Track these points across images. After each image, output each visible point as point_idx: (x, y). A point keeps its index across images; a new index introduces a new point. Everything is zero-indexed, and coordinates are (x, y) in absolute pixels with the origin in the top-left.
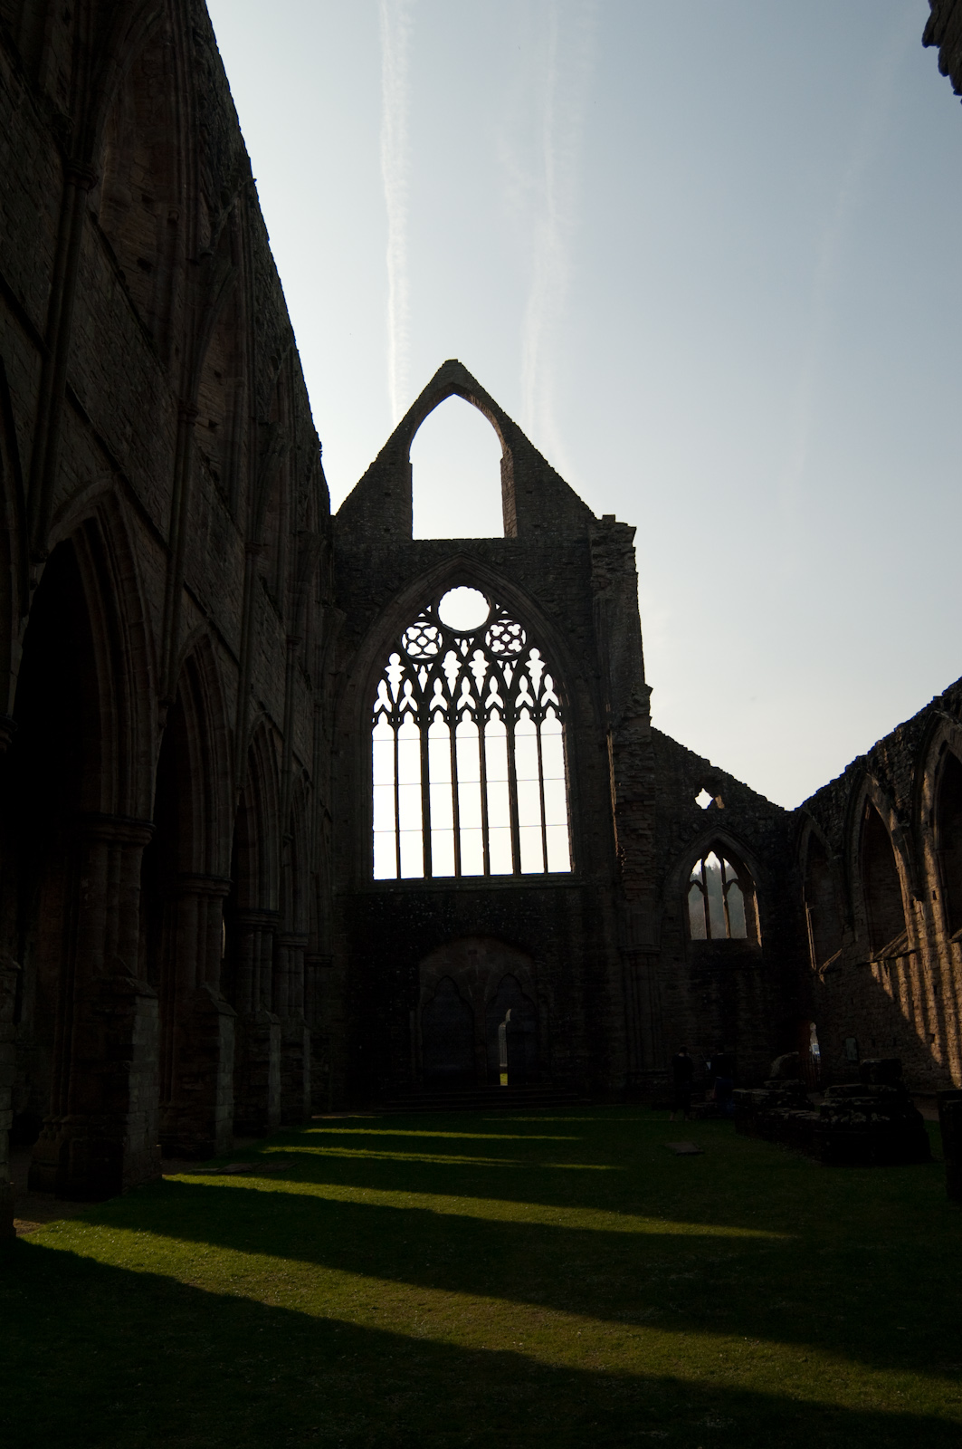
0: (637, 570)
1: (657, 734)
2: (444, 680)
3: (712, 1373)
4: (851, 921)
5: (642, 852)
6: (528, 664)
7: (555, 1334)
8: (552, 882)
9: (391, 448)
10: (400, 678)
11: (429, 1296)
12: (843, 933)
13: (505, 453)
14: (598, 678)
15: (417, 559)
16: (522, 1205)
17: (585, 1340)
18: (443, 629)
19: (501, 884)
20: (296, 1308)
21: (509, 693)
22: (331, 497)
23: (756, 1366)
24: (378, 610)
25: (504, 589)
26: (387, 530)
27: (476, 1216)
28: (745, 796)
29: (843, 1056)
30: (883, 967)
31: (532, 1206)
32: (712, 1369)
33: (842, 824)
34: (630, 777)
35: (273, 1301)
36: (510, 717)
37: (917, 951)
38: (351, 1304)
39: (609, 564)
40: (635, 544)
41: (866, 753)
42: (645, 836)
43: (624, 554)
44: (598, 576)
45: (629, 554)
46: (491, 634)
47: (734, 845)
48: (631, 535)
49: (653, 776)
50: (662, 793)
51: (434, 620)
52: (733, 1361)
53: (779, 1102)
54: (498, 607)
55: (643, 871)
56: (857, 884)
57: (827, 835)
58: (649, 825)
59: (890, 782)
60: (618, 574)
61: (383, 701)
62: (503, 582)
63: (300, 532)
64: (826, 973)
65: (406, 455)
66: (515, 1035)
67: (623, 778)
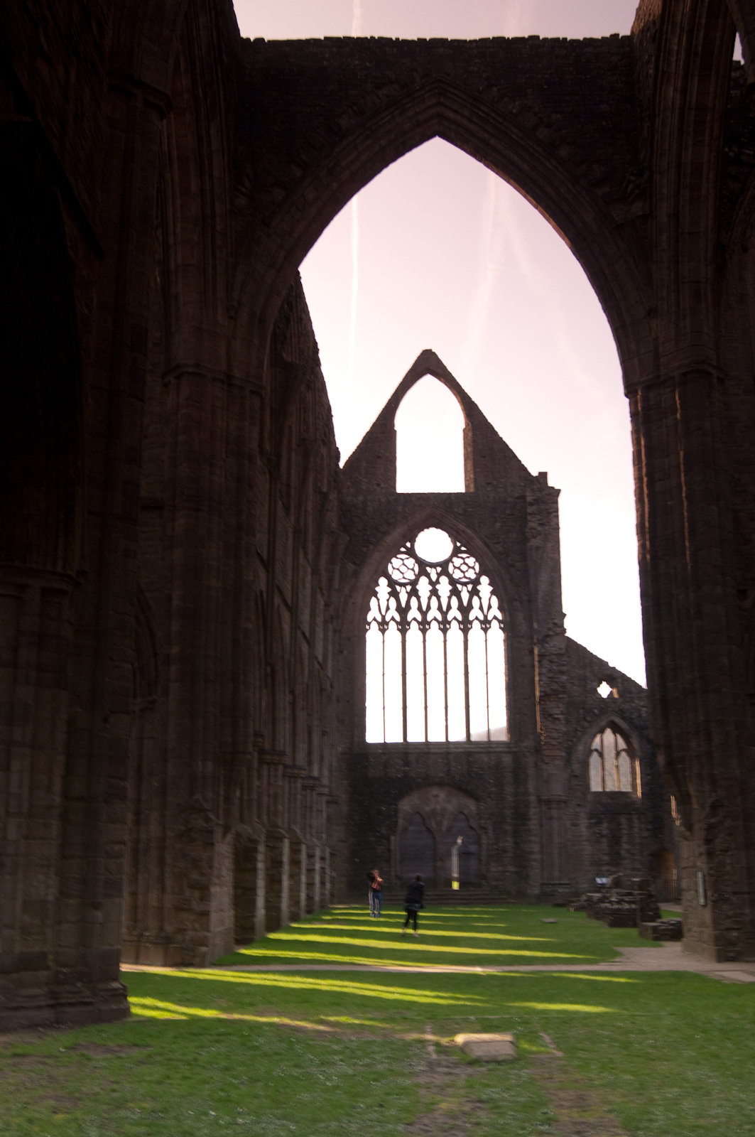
1: (570, 642)
2: (418, 598)
5: (556, 730)
6: (479, 588)
8: (491, 747)
9: (381, 420)
10: (388, 596)
13: (467, 425)
14: (530, 601)
18: (419, 561)
19: (456, 748)
21: (465, 610)
24: (371, 547)
25: (463, 532)
26: (378, 485)
28: (633, 689)
34: (549, 677)
36: (465, 626)
39: (539, 520)
42: (558, 719)
43: (551, 513)
44: (532, 529)
45: (555, 514)
46: (453, 565)
47: (624, 725)
48: (556, 500)
50: (573, 686)
51: (411, 553)
54: (458, 544)
55: (556, 744)
58: (561, 711)
60: (546, 528)
61: (373, 614)
62: (462, 527)
65: (392, 425)
66: (464, 855)
67: (544, 678)
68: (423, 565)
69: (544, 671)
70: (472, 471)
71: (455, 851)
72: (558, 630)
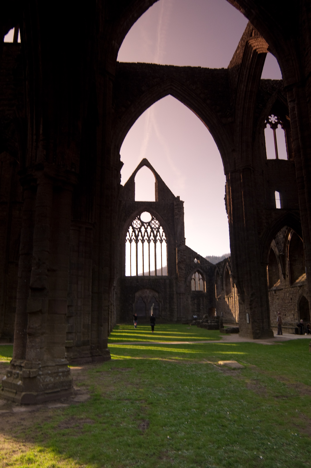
0: (184, 212)
1: (186, 246)
2: (141, 233)
5: (182, 272)
6: (159, 230)
8: (163, 278)
9: (131, 179)
10: (132, 232)
12: (221, 291)
13: (156, 181)
14: (175, 234)
15: (136, 206)
18: (141, 221)
19: (152, 278)
21: (155, 237)
24: (127, 217)
25: (155, 213)
26: (129, 198)
28: (204, 261)
29: (220, 316)
30: (227, 299)
33: (222, 270)
34: (181, 257)
36: (155, 241)
37: (232, 297)
39: (178, 210)
44: (176, 213)
45: (182, 208)
46: (152, 223)
47: (202, 271)
48: (183, 204)
50: (187, 260)
51: (139, 219)
54: (153, 217)
55: (182, 276)
57: (219, 271)
58: (184, 267)
60: (180, 213)
61: (128, 237)
64: (218, 299)
65: (134, 180)
66: (154, 309)
67: (179, 257)
68: (143, 223)
69: (179, 255)
70: (158, 195)
71: (152, 308)
72: (183, 243)
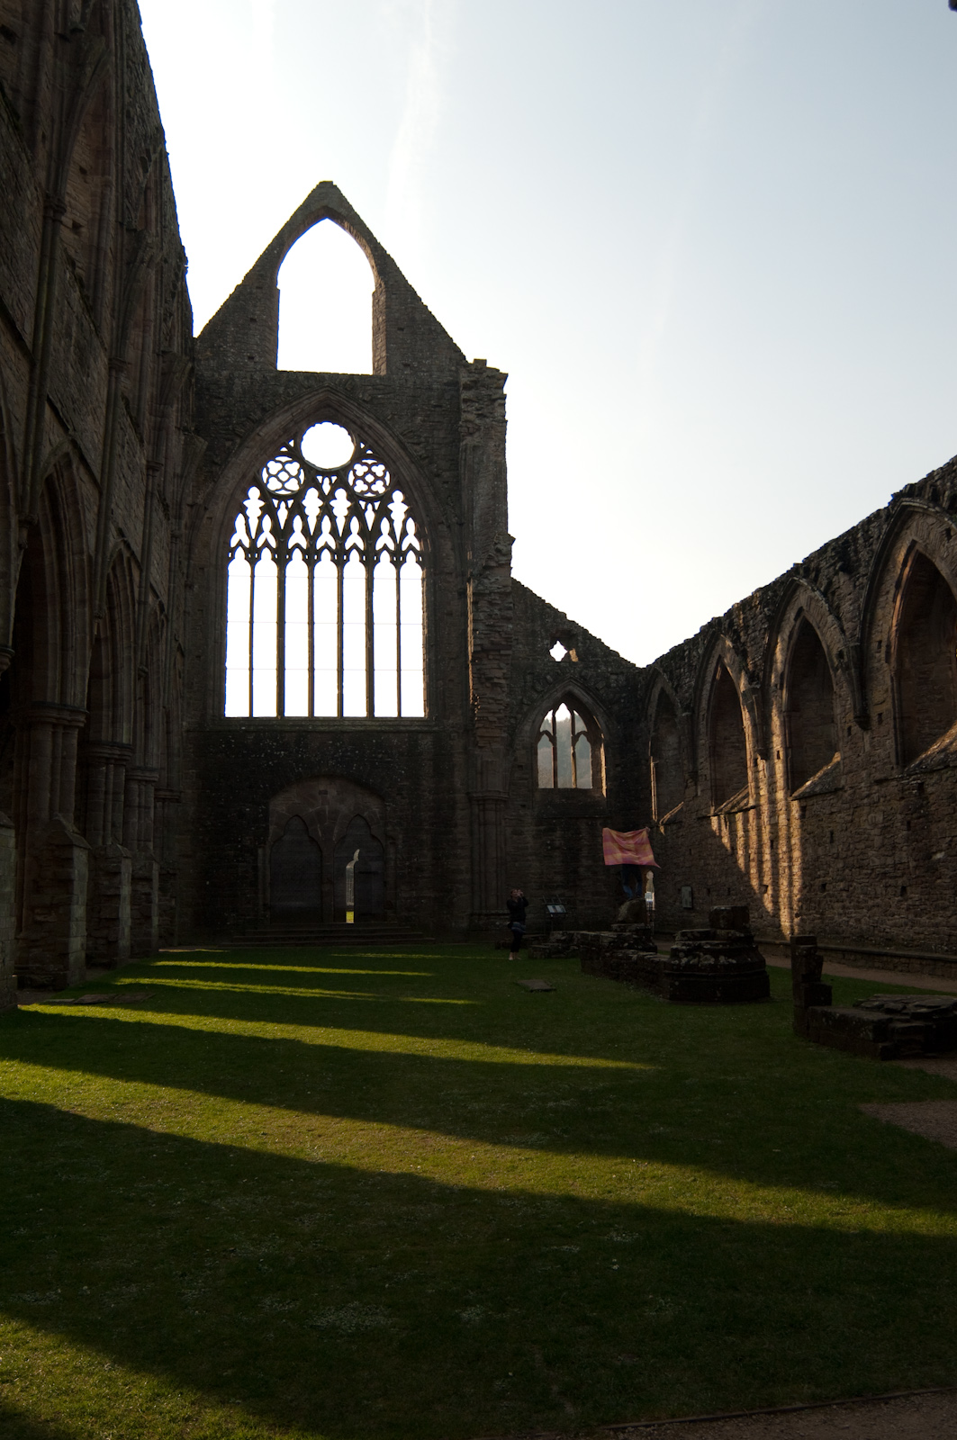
0: (507, 418)
1: (517, 584)
2: (304, 518)
3: (610, 1192)
4: (695, 775)
5: (496, 700)
6: (390, 506)
7: (449, 1157)
8: (403, 726)
9: (259, 271)
10: (259, 513)
11: (315, 1121)
12: (686, 787)
13: (378, 286)
14: (461, 525)
15: (281, 390)
16: (390, 1036)
17: (480, 1163)
18: (305, 466)
19: (353, 726)
20: (185, 1134)
21: (370, 535)
22: (194, 318)
23: (648, 1185)
24: (238, 441)
25: (370, 427)
26: (251, 358)
27: (346, 1046)
28: (599, 650)
29: (678, 904)
30: (723, 821)
31: (401, 1037)
32: (608, 1189)
33: (693, 683)
34: (488, 625)
35: (159, 1127)
36: (370, 559)
37: (757, 807)
38: (239, 1130)
39: (478, 410)
40: (506, 390)
41: (722, 615)
42: (499, 685)
43: (495, 400)
44: (467, 421)
45: (500, 401)
46: (355, 474)
47: (586, 699)
48: (502, 381)
49: (511, 626)
50: (518, 644)
51: (296, 455)
52: (626, 1181)
53: (626, 944)
54: (362, 446)
55: (495, 719)
56: (703, 741)
57: (677, 692)
58: (504, 674)
59: (744, 644)
60: (487, 420)
61: (240, 535)
62: (368, 420)
63: (163, 352)
64: (666, 825)
65: (275, 282)
67: (481, 627)
68: (312, 474)
69: (482, 616)
70: (384, 348)
71: (350, 868)
72: (503, 566)
